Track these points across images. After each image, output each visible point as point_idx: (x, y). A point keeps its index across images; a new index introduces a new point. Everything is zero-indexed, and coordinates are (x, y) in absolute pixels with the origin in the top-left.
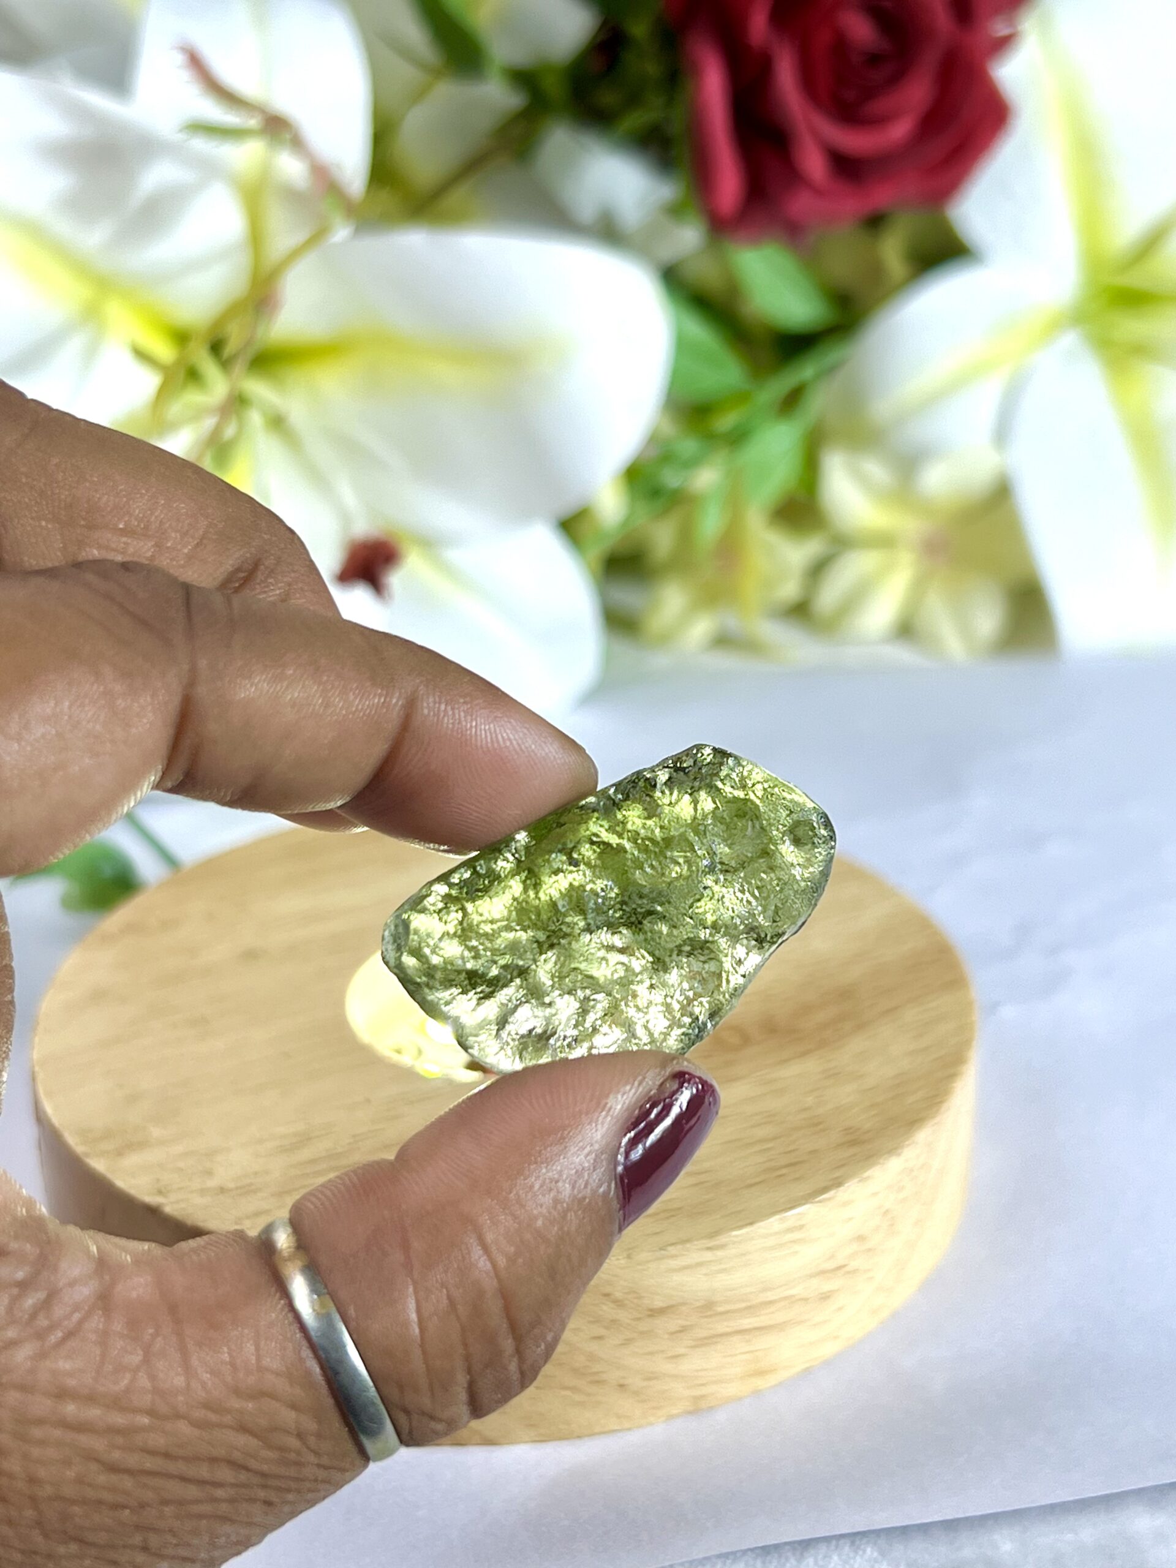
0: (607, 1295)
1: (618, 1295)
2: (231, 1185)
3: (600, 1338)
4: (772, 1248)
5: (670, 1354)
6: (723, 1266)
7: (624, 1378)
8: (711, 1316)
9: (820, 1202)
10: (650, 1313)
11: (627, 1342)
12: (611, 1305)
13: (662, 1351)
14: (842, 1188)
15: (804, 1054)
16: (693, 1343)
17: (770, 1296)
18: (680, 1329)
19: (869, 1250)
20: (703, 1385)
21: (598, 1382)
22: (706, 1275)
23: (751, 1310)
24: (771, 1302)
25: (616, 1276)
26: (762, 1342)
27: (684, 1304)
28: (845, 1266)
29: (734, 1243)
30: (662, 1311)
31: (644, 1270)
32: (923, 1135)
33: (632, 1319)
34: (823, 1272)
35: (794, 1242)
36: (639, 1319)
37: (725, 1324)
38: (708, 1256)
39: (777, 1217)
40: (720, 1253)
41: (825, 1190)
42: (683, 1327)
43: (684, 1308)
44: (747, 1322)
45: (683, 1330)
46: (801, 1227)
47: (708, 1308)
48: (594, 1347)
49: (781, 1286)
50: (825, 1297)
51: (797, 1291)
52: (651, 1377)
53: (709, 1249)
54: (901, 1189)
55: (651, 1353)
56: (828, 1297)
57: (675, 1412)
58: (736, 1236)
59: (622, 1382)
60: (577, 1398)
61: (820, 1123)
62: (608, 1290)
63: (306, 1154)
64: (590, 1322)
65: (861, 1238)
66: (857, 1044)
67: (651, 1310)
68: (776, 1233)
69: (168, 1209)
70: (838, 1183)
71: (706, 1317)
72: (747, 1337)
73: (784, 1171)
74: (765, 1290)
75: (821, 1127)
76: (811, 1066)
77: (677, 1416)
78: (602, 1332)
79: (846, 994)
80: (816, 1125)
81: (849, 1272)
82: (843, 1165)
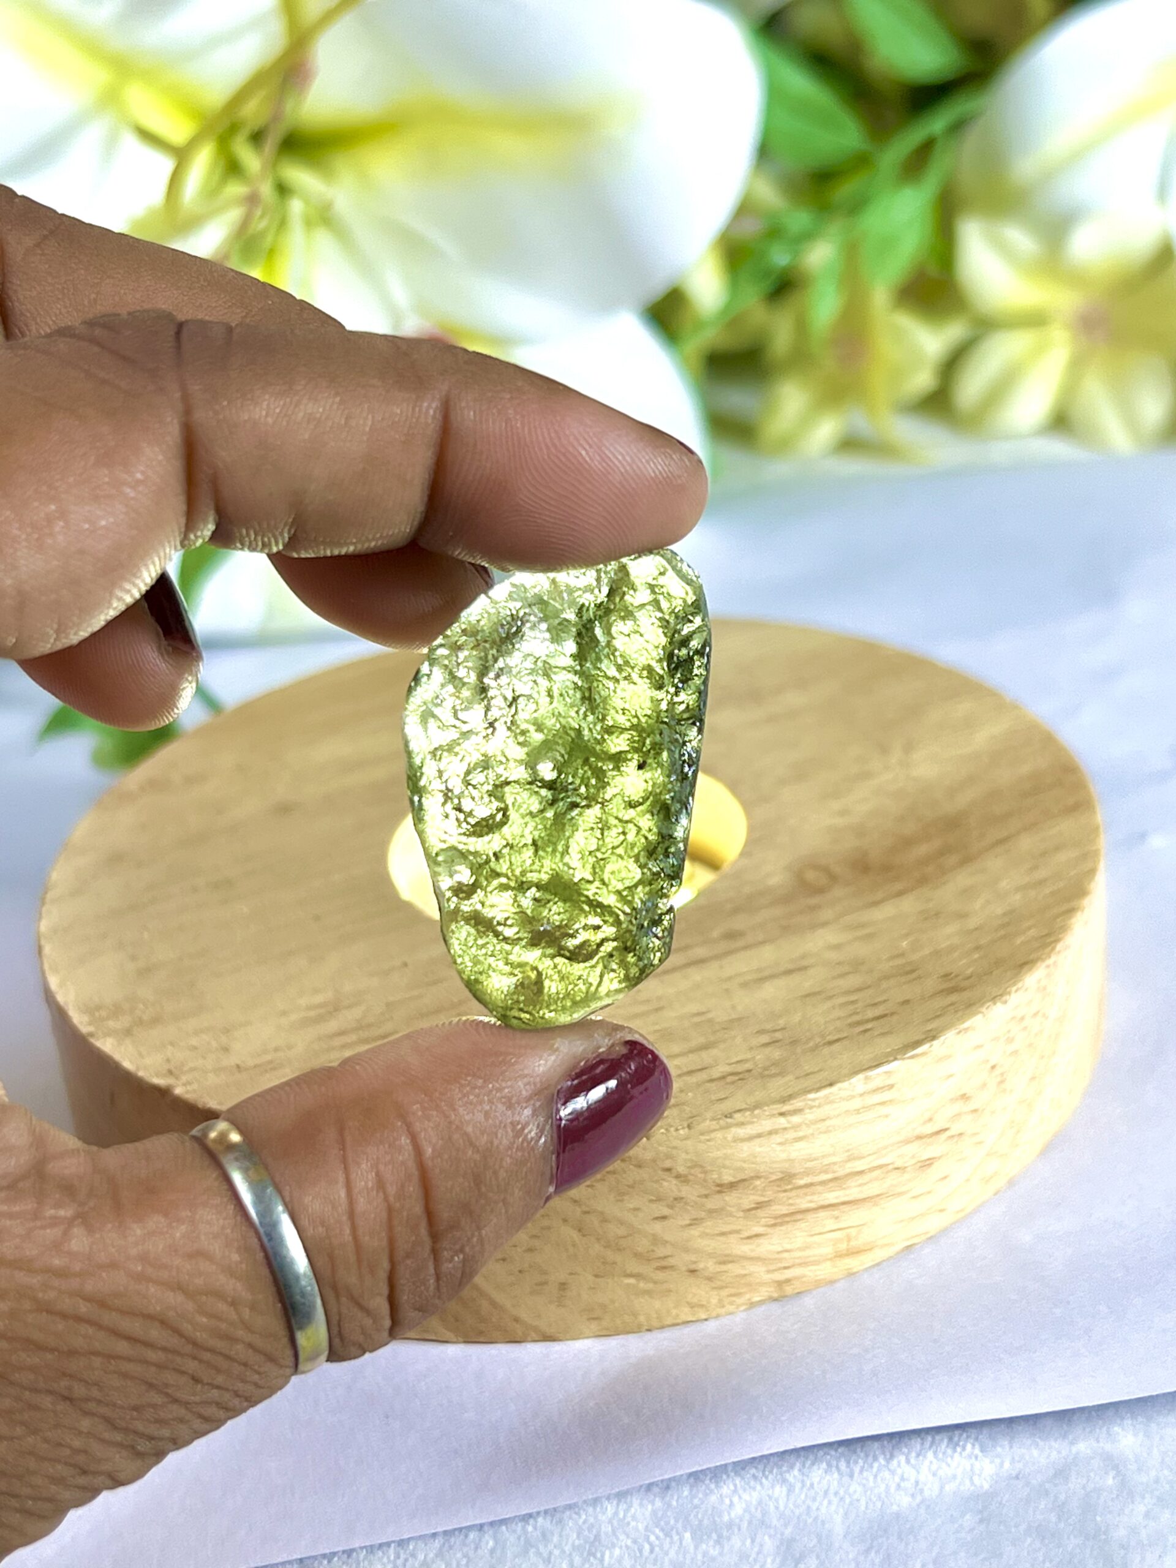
0: (669, 1170)
1: (681, 1169)
2: (251, 1062)
3: (664, 1218)
4: (858, 1111)
5: (746, 1234)
6: (801, 1134)
7: (695, 1262)
8: (791, 1190)
9: (912, 1057)
10: (718, 1188)
11: (695, 1222)
12: (674, 1182)
13: (738, 1232)
14: (935, 1043)
15: (900, 894)
16: (773, 1222)
17: (859, 1166)
18: (753, 1206)
19: (975, 1111)
20: (785, 1268)
21: (664, 1268)
22: (780, 1144)
23: (838, 1181)
24: (861, 1172)
25: (675, 1148)
26: (853, 1217)
27: (758, 1177)
28: (946, 1130)
29: (811, 1108)
30: (732, 1186)
31: (708, 1140)
32: (1033, 979)
33: (698, 1196)
34: (919, 1138)
35: (882, 1103)
36: (706, 1196)
37: (809, 1198)
38: (782, 1121)
39: (861, 1076)
40: (796, 1119)
41: (917, 1044)
42: (758, 1203)
43: (758, 1182)
44: (832, 1196)
45: (759, 1206)
46: (891, 1086)
47: (786, 1179)
48: (657, 1227)
49: (869, 1155)
50: (927, 1164)
51: (890, 1158)
52: (726, 1260)
53: (782, 1114)
54: (1010, 1040)
55: (723, 1234)
56: (930, 1165)
57: (756, 1299)
58: (814, 1100)
59: (693, 1267)
60: (642, 1285)
61: (913, 971)
62: (668, 1164)
63: (333, 1025)
64: (651, 1201)
65: (964, 1097)
66: (962, 879)
67: (718, 1185)
68: (861, 1095)
69: (178, 1091)
70: (932, 1036)
71: (785, 1191)
72: (836, 1213)
73: (869, 1026)
74: (850, 1159)
75: (914, 975)
76: (909, 905)
77: (761, 1303)
78: (666, 1211)
79: (953, 823)
80: (910, 972)
81: (953, 1136)
82: (938, 1017)
